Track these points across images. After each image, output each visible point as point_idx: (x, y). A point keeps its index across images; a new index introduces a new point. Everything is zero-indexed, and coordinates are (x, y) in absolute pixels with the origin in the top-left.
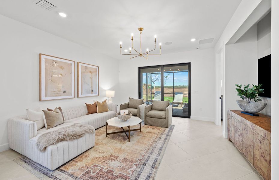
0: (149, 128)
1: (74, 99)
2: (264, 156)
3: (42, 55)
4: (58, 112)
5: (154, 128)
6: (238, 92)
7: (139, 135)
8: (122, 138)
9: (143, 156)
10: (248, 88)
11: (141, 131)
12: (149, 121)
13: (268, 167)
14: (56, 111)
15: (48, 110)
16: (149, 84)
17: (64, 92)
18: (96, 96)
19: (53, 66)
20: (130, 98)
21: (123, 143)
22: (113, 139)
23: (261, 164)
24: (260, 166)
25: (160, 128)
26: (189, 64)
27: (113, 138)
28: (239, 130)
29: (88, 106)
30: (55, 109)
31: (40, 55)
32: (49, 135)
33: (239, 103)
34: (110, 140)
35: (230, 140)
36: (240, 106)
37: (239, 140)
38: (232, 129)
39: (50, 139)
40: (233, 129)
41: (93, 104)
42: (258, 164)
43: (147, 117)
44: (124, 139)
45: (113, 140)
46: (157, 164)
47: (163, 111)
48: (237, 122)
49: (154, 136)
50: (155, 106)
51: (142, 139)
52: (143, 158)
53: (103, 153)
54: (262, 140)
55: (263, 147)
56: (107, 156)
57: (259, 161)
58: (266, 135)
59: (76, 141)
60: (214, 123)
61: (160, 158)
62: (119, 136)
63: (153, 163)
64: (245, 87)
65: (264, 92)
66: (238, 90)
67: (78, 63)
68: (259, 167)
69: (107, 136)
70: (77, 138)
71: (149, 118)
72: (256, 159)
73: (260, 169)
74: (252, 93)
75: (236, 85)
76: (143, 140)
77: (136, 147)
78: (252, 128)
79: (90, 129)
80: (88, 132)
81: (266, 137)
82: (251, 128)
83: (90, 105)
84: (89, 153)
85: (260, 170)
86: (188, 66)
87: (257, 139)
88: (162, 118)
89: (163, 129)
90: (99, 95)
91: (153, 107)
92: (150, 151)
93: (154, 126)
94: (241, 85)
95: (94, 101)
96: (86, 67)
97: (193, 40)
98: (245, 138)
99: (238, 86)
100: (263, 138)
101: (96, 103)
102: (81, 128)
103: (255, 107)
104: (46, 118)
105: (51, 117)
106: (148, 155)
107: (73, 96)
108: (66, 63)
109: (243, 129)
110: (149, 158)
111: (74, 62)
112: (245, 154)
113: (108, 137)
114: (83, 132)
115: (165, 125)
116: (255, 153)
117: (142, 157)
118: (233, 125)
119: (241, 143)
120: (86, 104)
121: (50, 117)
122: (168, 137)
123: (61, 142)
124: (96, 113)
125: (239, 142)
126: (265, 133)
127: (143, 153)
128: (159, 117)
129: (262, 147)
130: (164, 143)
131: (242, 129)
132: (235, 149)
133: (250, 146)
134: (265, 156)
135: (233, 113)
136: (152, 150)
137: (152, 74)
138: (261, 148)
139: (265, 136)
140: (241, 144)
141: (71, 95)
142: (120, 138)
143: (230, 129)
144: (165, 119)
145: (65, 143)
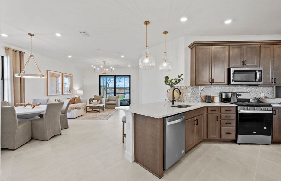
11: (103, 110)
12: (108, 107)
16: (105, 85)
19: (53, 76)
20: (94, 95)
25: (113, 109)
34: (89, 114)
43: (106, 104)
50: (111, 99)
83: (71, 99)
86: (129, 77)
95: (72, 97)
96: (66, 75)
97: (129, 66)
101: (74, 98)
108: (58, 74)
124: (75, 103)
128: (113, 104)
144: (116, 105)
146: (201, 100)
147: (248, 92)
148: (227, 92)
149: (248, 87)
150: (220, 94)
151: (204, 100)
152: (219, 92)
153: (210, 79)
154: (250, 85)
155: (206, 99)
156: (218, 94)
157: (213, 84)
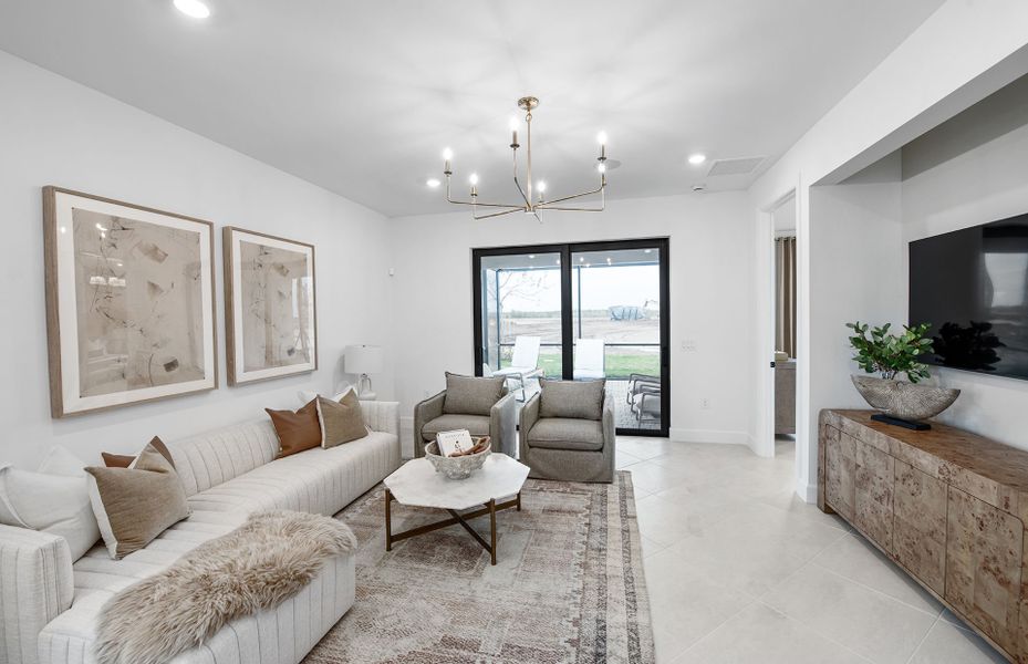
0: (541, 490)
1: (216, 391)
2: (998, 569)
3: (58, 194)
4: (162, 467)
5: (561, 490)
6: (857, 352)
7: (518, 529)
8: (455, 547)
9: (576, 623)
10: (885, 336)
11: (519, 509)
12: (540, 465)
13: (1015, 606)
14: (148, 462)
15: (111, 460)
17: (170, 366)
18: (308, 373)
19: (114, 245)
20: (447, 374)
21: (471, 572)
22: (422, 560)
23: (980, 595)
24: (975, 598)
25: (585, 487)
26: (662, 244)
27: (423, 555)
28: (878, 482)
29: (280, 420)
30: (144, 455)
31: (48, 194)
32: (156, 597)
33: (861, 388)
34: (409, 564)
35: (828, 510)
36: (867, 396)
37: (876, 512)
38: (840, 472)
39: (171, 619)
40: (844, 474)
41: (300, 412)
42: (969, 593)
43: (531, 447)
44: (471, 555)
45: (423, 566)
46: (645, 649)
47: (583, 418)
48: (868, 452)
49: (578, 524)
50: (554, 401)
51: (537, 543)
52: (580, 632)
53: (407, 634)
54: (988, 517)
55: (992, 539)
56: (429, 645)
57: (972, 585)
58: (1010, 503)
59: (286, 610)
60: (747, 450)
61: (641, 618)
62: (441, 540)
63: (630, 649)
64: (876, 333)
65: (932, 351)
66: (856, 341)
67: (226, 233)
68: (972, 601)
69: (389, 549)
70: (293, 593)
71: (538, 450)
72: (958, 577)
73: (977, 608)
74: (903, 352)
75: (848, 325)
76: (545, 548)
77: (532, 587)
78: (941, 477)
79: (336, 539)
80: (331, 554)
81: (1011, 510)
82: (937, 474)
83: (289, 412)
84: (344, 644)
85: (976, 613)
86: (657, 250)
87: (968, 515)
88: (589, 447)
89: (597, 488)
90: (316, 368)
91: (545, 406)
92: (593, 596)
93: (557, 480)
94: (865, 326)
95: (303, 395)
96: (262, 247)
97: (697, 160)
98: (908, 505)
99: (857, 330)
100: (993, 511)
101: (314, 402)
102: (297, 535)
103: (921, 402)
104: (107, 505)
105: (136, 499)
106: (594, 613)
107: (208, 382)
108: (173, 231)
109: (900, 478)
110: (604, 628)
111: (211, 225)
112: (902, 559)
113: (395, 552)
114: (313, 560)
115: (601, 473)
116: (952, 558)
117: (576, 629)
118: (848, 462)
119: (887, 523)
120: (267, 410)
121: (130, 495)
122: (631, 523)
123: (226, 626)
124: (320, 445)
125: (875, 521)
126: (1007, 499)
127: (572, 608)
128: (578, 445)
129: (990, 540)
130: (627, 550)
131: (893, 480)
132: (857, 542)
133: (931, 534)
134: (1001, 570)
135: (846, 421)
136: (601, 590)
137: (500, 274)
138: (982, 543)
139: (1007, 506)
140: (885, 527)
141: (201, 375)
142: (448, 551)
143: (832, 474)
144: (601, 450)
145: (243, 627)
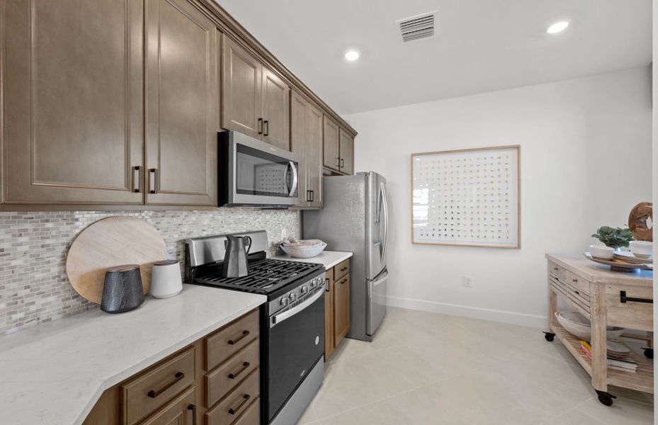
146: (73, 302)
147: (261, 229)
148: (204, 234)
149: (260, 212)
150: (181, 247)
151: (94, 298)
152: (176, 237)
153: (131, 170)
154: (264, 207)
155: (105, 291)
156: (173, 248)
157: (150, 197)
